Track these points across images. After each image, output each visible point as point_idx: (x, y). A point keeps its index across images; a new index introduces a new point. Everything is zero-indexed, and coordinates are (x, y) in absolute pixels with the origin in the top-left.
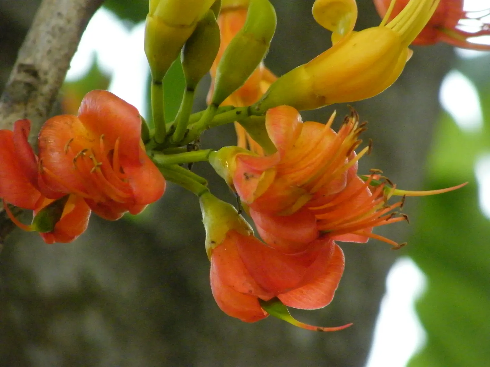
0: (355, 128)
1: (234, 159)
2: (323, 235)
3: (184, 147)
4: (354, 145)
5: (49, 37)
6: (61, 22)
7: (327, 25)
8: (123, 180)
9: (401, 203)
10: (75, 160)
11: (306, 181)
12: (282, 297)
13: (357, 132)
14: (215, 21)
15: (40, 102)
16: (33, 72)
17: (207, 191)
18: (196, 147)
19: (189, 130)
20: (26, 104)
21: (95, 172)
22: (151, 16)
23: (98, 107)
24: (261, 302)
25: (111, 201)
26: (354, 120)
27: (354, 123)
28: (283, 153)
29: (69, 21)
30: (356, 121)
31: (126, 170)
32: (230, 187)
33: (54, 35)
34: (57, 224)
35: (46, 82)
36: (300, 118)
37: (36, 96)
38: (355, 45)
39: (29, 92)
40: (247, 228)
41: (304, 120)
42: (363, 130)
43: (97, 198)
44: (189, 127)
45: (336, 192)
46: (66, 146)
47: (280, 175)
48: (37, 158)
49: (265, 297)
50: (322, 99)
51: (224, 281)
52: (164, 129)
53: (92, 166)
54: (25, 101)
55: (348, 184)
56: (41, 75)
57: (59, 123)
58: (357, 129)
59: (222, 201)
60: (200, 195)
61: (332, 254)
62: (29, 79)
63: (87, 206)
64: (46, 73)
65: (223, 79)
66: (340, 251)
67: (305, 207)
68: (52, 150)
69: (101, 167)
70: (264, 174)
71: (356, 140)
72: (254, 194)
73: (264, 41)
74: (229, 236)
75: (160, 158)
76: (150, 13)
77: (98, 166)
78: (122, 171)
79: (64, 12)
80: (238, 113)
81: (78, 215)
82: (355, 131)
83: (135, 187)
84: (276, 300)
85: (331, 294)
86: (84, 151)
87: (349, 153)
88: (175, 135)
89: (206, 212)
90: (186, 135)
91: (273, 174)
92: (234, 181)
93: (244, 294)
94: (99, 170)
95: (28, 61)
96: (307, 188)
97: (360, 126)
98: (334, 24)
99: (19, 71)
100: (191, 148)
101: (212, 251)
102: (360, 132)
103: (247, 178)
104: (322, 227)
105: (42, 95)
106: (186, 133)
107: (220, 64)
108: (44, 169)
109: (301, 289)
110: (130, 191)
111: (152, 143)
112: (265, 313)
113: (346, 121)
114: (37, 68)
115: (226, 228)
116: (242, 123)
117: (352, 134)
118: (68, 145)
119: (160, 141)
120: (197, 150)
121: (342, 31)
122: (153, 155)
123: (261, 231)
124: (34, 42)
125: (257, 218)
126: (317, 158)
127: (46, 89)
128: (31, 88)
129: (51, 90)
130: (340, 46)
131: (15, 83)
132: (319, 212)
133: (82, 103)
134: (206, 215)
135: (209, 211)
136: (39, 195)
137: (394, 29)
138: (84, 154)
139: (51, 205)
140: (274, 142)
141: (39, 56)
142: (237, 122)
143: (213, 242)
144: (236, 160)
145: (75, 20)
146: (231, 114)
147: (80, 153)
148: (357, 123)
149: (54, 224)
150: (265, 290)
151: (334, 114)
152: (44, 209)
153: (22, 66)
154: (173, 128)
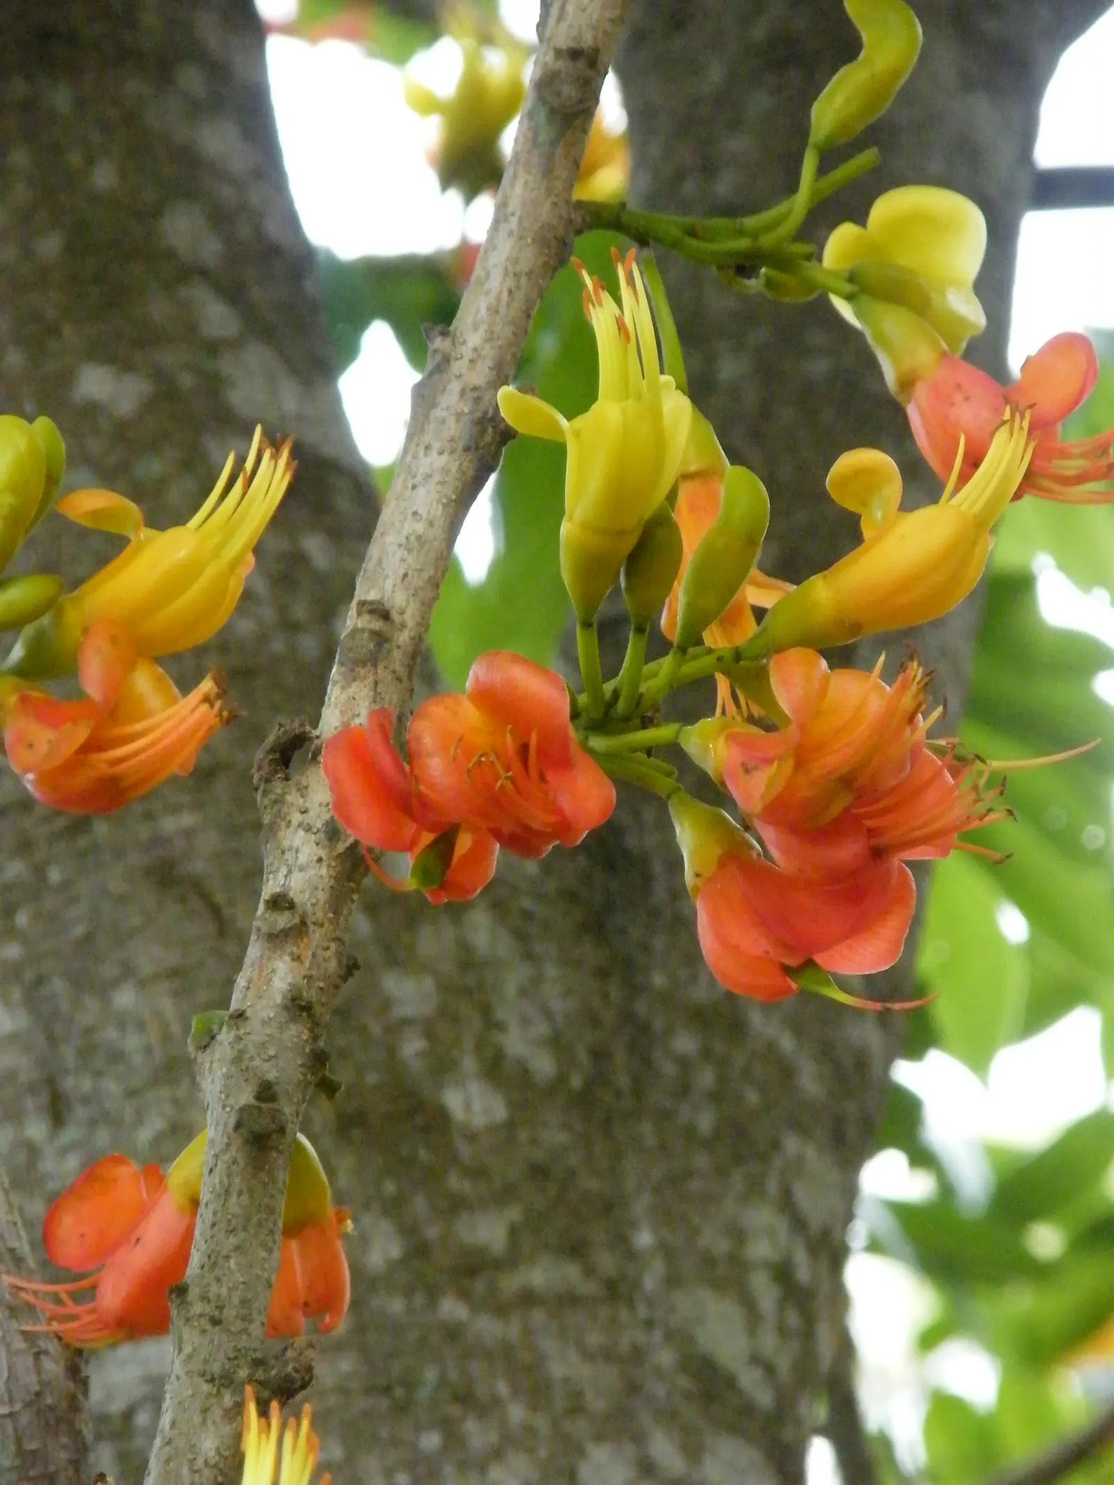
0: (918, 678)
1: (721, 741)
2: (878, 854)
3: (638, 721)
4: (919, 705)
5: (401, 553)
6: (420, 527)
7: (850, 505)
8: (546, 794)
9: (1001, 788)
10: (469, 771)
11: (844, 770)
12: (819, 958)
13: (922, 684)
14: (671, 518)
15: (398, 659)
16: (382, 612)
17: (680, 789)
18: (655, 721)
19: (641, 695)
20: (375, 665)
21: (502, 787)
22: (571, 519)
23: (497, 678)
24: (787, 970)
25: (528, 829)
26: (915, 664)
27: (916, 671)
28: (803, 728)
29: (431, 524)
30: (919, 665)
31: (549, 776)
32: (719, 785)
33: (410, 551)
34: (448, 873)
35: (403, 626)
36: (824, 664)
37: (389, 652)
38: (903, 537)
39: (379, 645)
40: (751, 847)
41: (831, 667)
42: (931, 680)
43: (508, 828)
44: (643, 688)
45: (893, 783)
46: (452, 749)
47: (799, 764)
48: (407, 767)
49: (791, 962)
50: (856, 628)
51: (721, 938)
52: (603, 694)
53: (497, 777)
54: (373, 660)
55: (912, 768)
56: (395, 616)
57: (437, 710)
58: (922, 678)
59: (706, 806)
60: (669, 797)
61: (894, 880)
62: (377, 625)
63: (492, 839)
64: (402, 613)
65: (690, 606)
66: (906, 874)
67: (846, 810)
68: (429, 755)
69: (512, 780)
70: (775, 764)
71: (921, 697)
72: (763, 797)
73: (751, 542)
74: (723, 862)
75: (598, 743)
76: (567, 513)
77: (506, 778)
78: (542, 778)
79: (423, 511)
80: (720, 659)
81: (478, 854)
82: (918, 683)
83: (566, 803)
84: (810, 963)
85: (898, 947)
86: (482, 756)
87: (911, 720)
88: (621, 706)
89: (682, 824)
90: (638, 704)
91: (790, 763)
92: (725, 777)
93: (757, 958)
94: (509, 784)
95: (373, 596)
96: (846, 782)
97: (926, 675)
98: (864, 504)
99: (359, 614)
100: (646, 723)
101: (697, 889)
102: (926, 684)
103: (747, 771)
104: (875, 841)
105: (398, 647)
106: (638, 700)
107: (683, 583)
108: (422, 788)
109: (848, 941)
110: (559, 811)
111: (583, 719)
112: (794, 986)
113: (903, 668)
114: (387, 606)
115: (716, 851)
116: (726, 673)
117: (914, 688)
118: (456, 748)
119: (597, 715)
120: (658, 725)
121: (879, 515)
122: (587, 738)
123: (775, 854)
124: (380, 562)
125: (769, 833)
126: (862, 731)
127: (404, 637)
128: (380, 639)
129: (412, 638)
130: (878, 539)
131: (355, 631)
132: (869, 816)
133: (471, 673)
134: (683, 831)
135: (686, 824)
136: (415, 826)
137: (963, 507)
138: (483, 759)
139: (435, 842)
140: (787, 712)
141: (389, 585)
142: (718, 672)
143: (698, 875)
144: (727, 740)
145: (440, 522)
146: (706, 662)
147: (475, 759)
148: (921, 670)
149: (444, 873)
150: (790, 949)
151: (882, 658)
152: (424, 851)
153: (362, 604)
154: (616, 694)
